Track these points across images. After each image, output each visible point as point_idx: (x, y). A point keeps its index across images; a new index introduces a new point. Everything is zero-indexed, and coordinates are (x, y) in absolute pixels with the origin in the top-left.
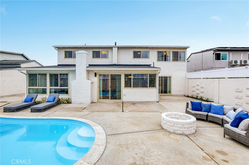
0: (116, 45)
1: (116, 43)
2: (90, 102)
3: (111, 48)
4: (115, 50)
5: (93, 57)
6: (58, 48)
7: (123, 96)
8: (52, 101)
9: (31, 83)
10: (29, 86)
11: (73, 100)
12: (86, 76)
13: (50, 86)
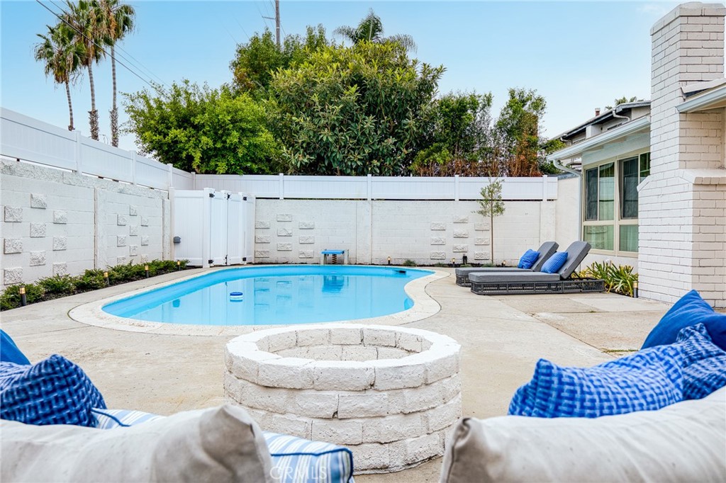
8: (552, 269)
9: (591, 207)
10: (586, 219)
11: (642, 285)
12: (677, 149)
13: (624, 215)
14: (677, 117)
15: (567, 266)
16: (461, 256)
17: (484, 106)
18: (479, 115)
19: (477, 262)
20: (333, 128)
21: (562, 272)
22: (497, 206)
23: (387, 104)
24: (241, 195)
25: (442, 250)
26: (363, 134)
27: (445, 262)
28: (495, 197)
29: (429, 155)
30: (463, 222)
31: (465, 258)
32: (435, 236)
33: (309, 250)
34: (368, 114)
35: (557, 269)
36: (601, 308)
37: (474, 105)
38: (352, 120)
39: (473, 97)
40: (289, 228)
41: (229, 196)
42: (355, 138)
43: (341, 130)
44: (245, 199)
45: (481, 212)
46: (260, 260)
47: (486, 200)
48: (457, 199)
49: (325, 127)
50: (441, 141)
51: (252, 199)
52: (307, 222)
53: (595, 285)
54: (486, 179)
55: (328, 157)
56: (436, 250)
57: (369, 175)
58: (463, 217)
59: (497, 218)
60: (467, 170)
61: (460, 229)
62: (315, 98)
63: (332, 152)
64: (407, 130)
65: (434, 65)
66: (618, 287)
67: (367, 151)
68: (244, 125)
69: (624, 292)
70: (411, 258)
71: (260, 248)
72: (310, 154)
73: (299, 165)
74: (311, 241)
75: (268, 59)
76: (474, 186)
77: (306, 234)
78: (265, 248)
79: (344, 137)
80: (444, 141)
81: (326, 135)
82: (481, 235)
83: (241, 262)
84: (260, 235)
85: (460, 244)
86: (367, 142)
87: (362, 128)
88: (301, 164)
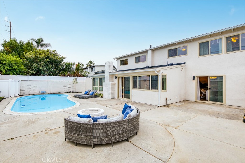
0: (151, 47)
1: (151, 45)
2: (110, 98)
3: (146, 52)
4: (150, 52)
5: (136, 62)
6: (117, 59)
7: (132, 96)
8: (91, 94)
9: (94, 84)
10: (93, 85)
11: (104, 96)
12: (109, 79)
13: (100, 86)
14: (109, 75)
15: (94, 94)
16: (69, 91)
17: (74, 65)
18: (72, 66)
19: (73, 92)
20: (42, 67)
21: (93, 95)
22: (76, 82)
23: (55, 63)
24: (18, 80)
25: (66, 90)
26: (49, 68)
27: (66, 92)
28: (76, 80)
29: (63, 73)
30: (70, 85)
31: (70, 91)
32: (64, 88)
33: (35, 92)
34: (50, 64)
35: (92, 94)
36: (101, 100)
37: (72, 64)
38: (46, 65)
39: (72, 63)
40: (30, 87)
41: (15, 81)
42: (47, 69)
43: (44, 67)
44: (19, 81)
45: (73, 83)
46: (22, 94)
47: (74, 81)
48: (69, 81)
49: (40, 66)
50: (65, 70)
51: (20, 81)
52: (35, 86)
53: (97, 96)
54: (74, 77)
55: (40, 72)
56: (64, 90)
57: (50, 76)
58: (70, 84)
59: (76, 84)
60: (70, 76)
61: (69, 86)
62: (39, 60)
63: (42, 71)
64: (59, 68)
65: (64, 56)
66: (100, 96)
67: (50, 71)
68: (18, 64)
69: (101, 97)
70: (60, 92)
71: (22, 92)
72: (36, 71)
73: (33, 73)
74: (36, 90)
75: (16, 46)
76: (72, 78)
77: (35, 88)
78: (24, 92)
79: (45, 68)
80: (66, 70)
81: (41, 68)
82: (73, 87)
83: (18, 95)
84: (22, 89)
85: (69, 89)
86: (50, 69)
87: (49, 67)
88: (34, 73)
